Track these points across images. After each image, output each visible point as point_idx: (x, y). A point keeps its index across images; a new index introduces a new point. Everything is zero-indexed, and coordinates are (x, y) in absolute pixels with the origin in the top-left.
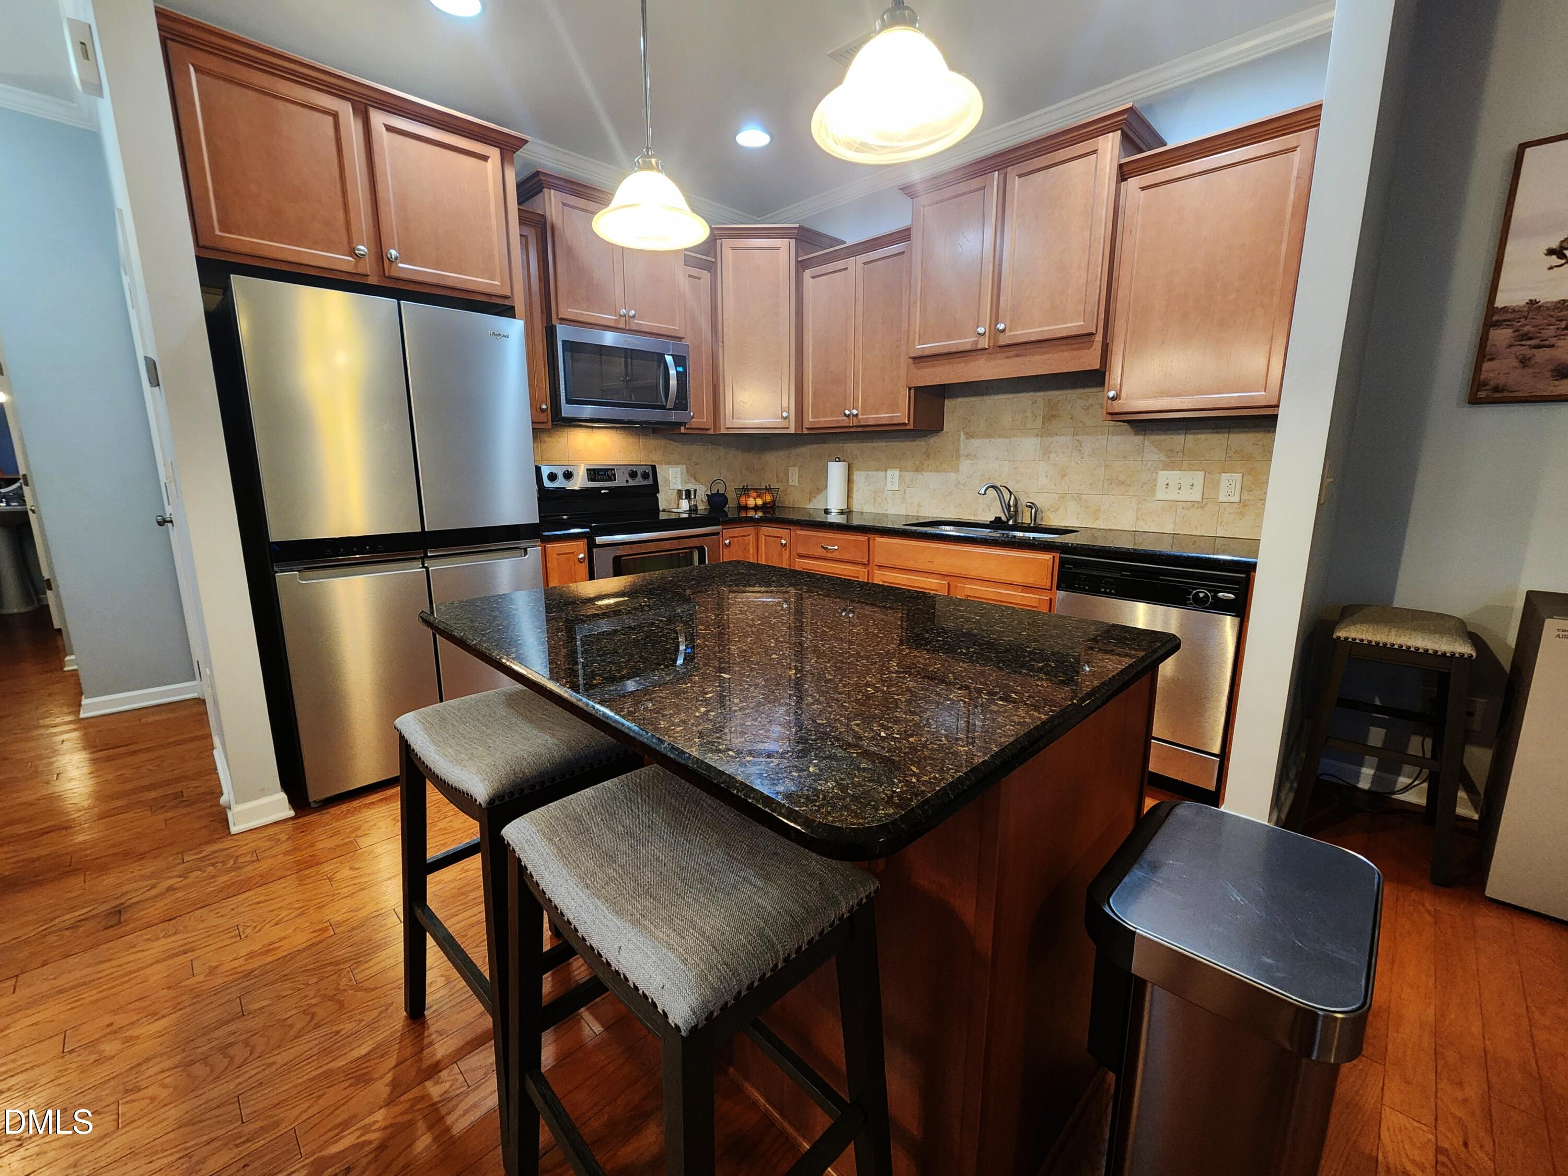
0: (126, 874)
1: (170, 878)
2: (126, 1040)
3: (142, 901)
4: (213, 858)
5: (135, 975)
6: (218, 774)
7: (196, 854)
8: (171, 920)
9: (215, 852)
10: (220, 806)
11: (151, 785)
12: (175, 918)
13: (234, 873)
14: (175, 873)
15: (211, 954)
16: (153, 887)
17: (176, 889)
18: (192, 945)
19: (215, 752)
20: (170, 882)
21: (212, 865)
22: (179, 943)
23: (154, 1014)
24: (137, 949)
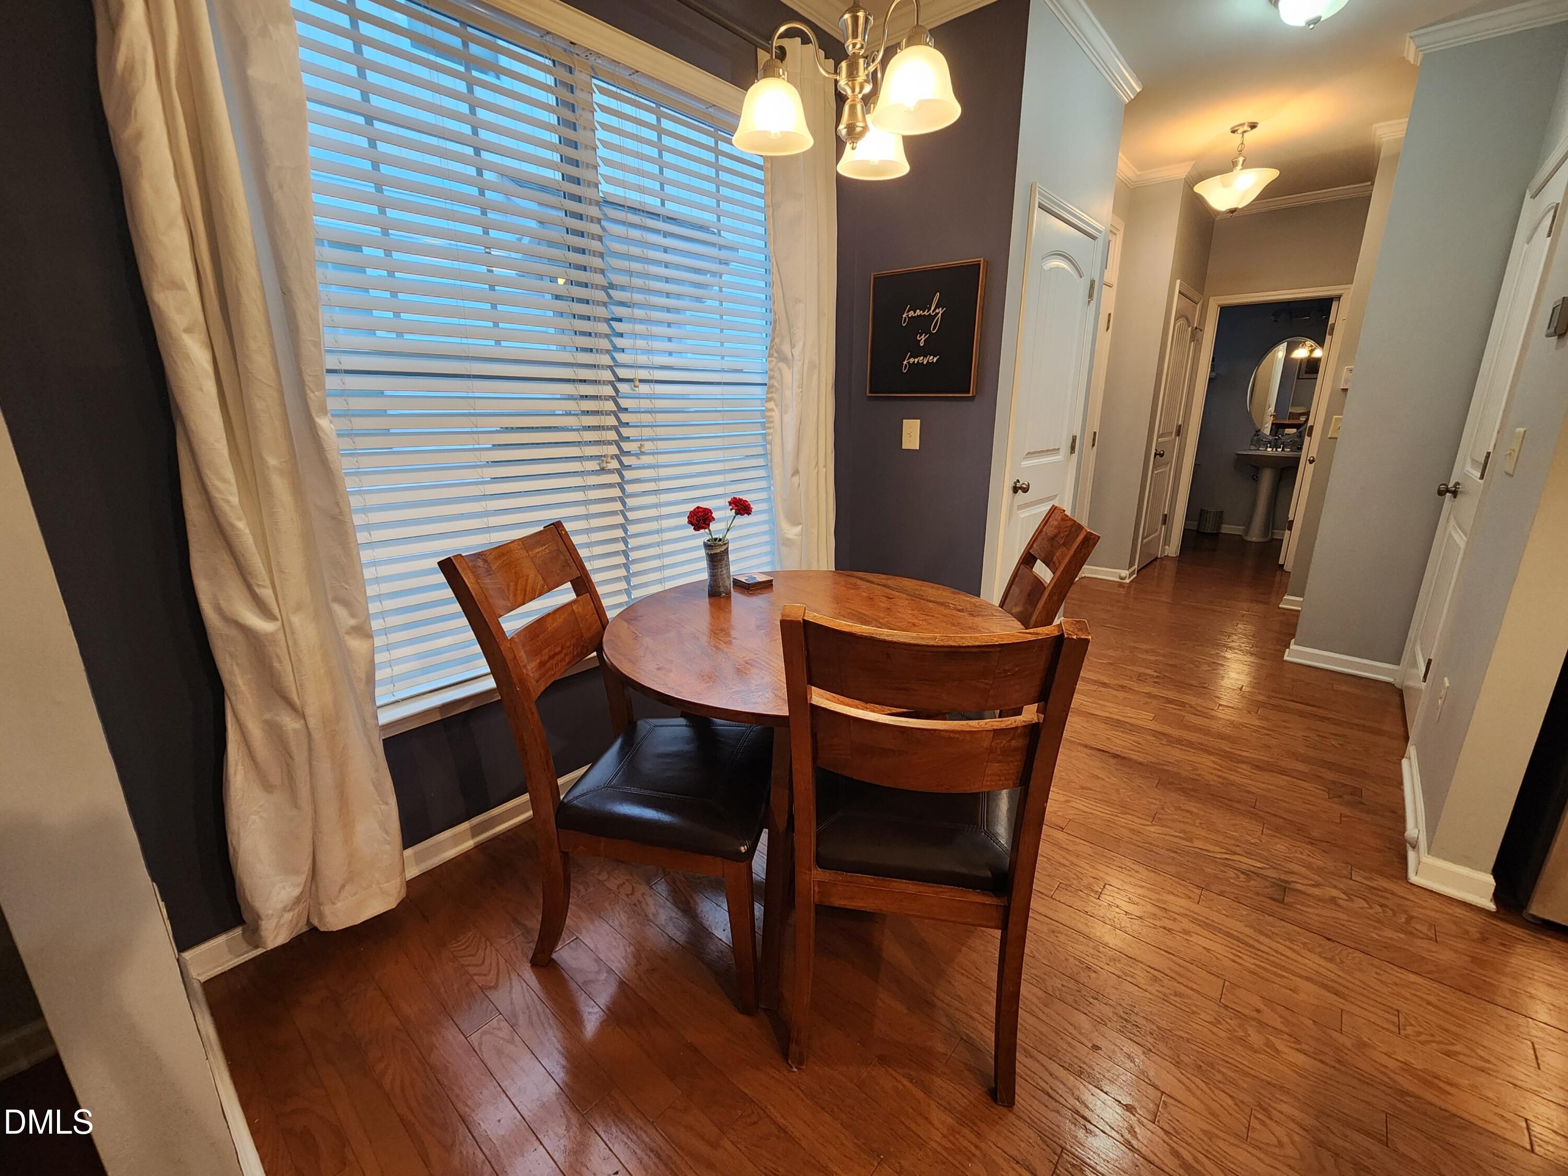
0: (1296, 852)
1: (1335, 887)
2: (1269, 1044)
3: (1305, 893)
4: (1382, 897)
5: (1284, 974)
6: (1403, 790)
7: (1364, 878)
8: (1329, 939)
9: (1386, 890)
10: (1404, 836)
11: (1334, 764)
12: (1333, 941)
13: (1402, 936)
14: (1342, 886)
15: (1365, 1021)
16: (1317, 885)
17: (1339, 906)
18: (1346, 992)
19: (1405, 762)
20: (1335, 893)
21: (1381, 906)
22: (1333, 976)
23: (1298, 1042)
24: (1291, 946)
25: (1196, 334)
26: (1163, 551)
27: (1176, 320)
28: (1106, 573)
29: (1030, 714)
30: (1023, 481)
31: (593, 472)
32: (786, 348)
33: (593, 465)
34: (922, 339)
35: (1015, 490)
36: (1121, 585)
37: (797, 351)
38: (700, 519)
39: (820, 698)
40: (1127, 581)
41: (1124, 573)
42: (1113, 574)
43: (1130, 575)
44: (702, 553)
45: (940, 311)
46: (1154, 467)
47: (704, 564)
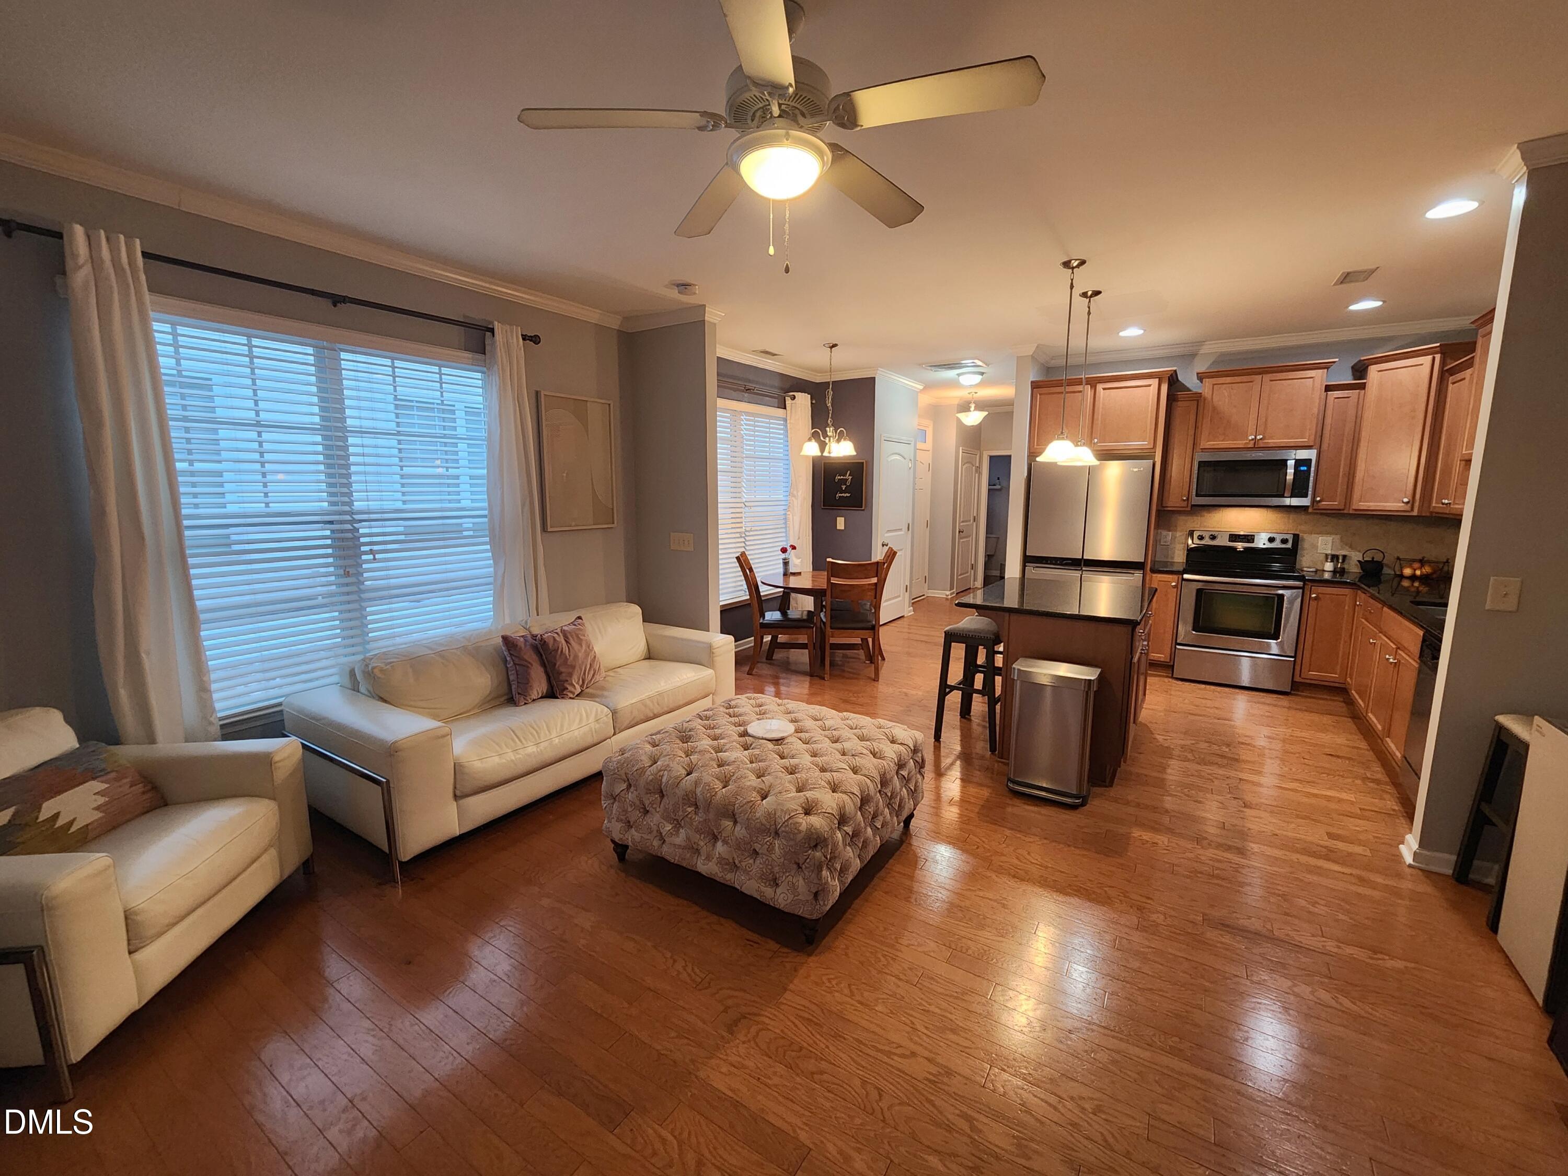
25: (979, 470)
26: (974, 585)
27: (963, 465)
28: (938, 594)
29: (874, 580)
30: (886, 542)
31: (738, 538)
32: (795, 492)
33: (738, 535)
34: (844, 487)
35: (883, 545)
36: (947, 599)
37: (799, 494)
38: (784, 550)
39: (834, 581)
40: (950, 597)
41: (948, 593)
42: (942, 594)
43: (951, 594)
44: (781, 561)
45: (850, 477)
46: (960, 538)
47: (782, 565)
